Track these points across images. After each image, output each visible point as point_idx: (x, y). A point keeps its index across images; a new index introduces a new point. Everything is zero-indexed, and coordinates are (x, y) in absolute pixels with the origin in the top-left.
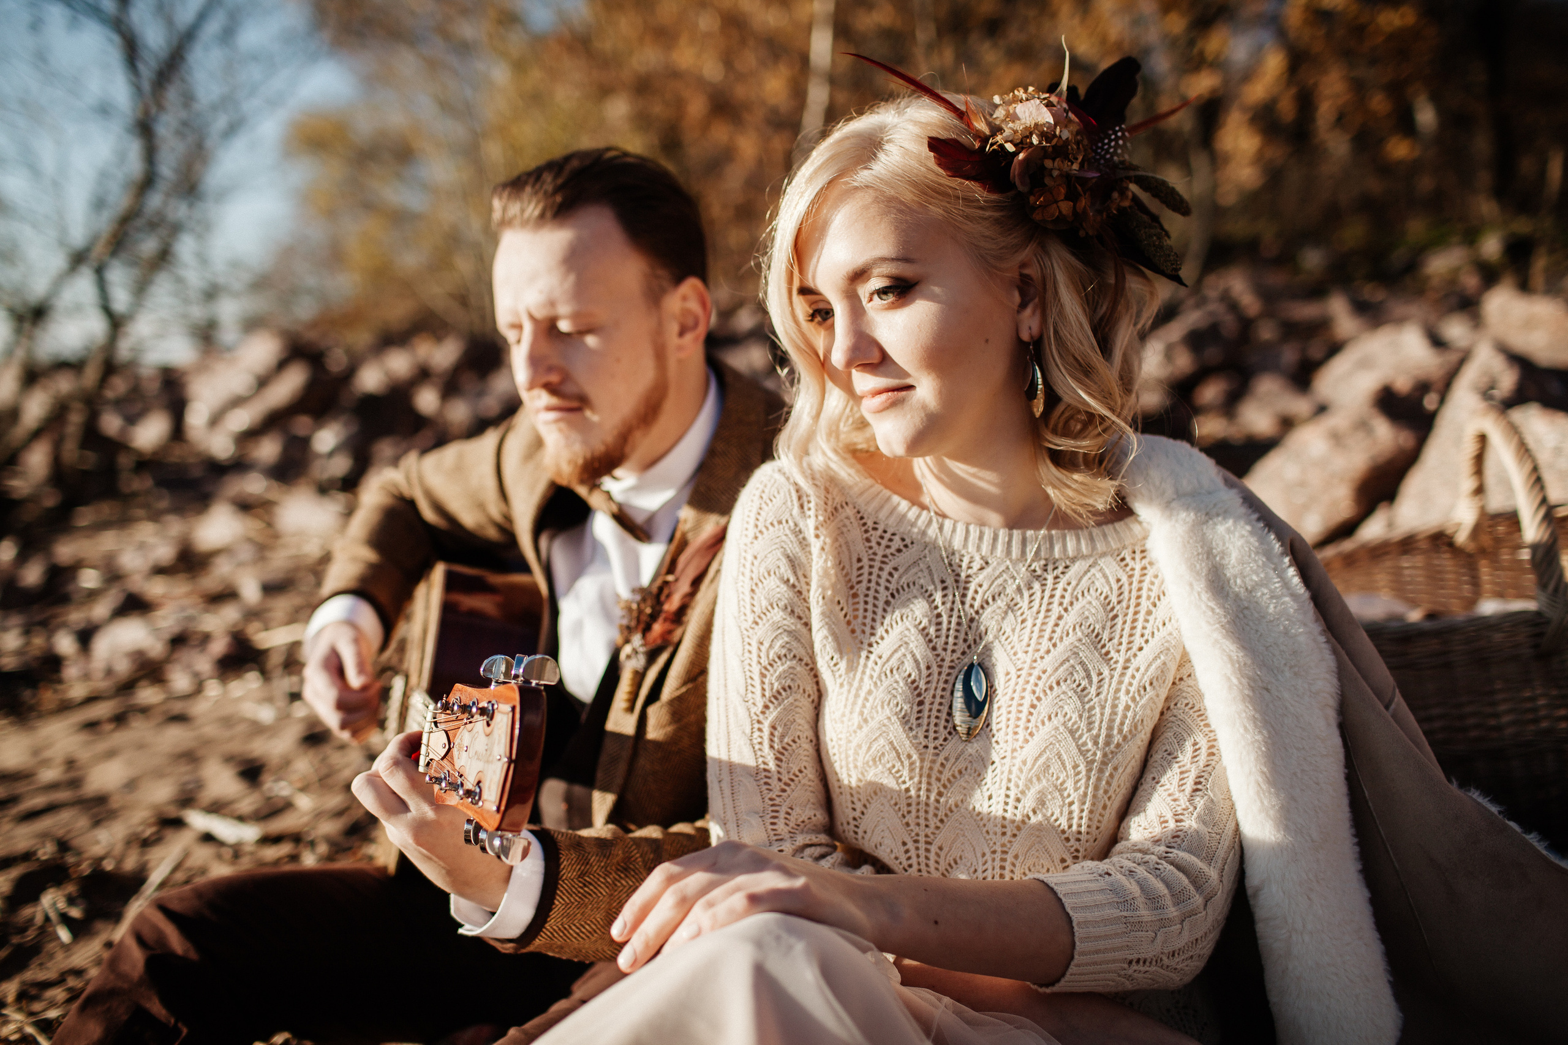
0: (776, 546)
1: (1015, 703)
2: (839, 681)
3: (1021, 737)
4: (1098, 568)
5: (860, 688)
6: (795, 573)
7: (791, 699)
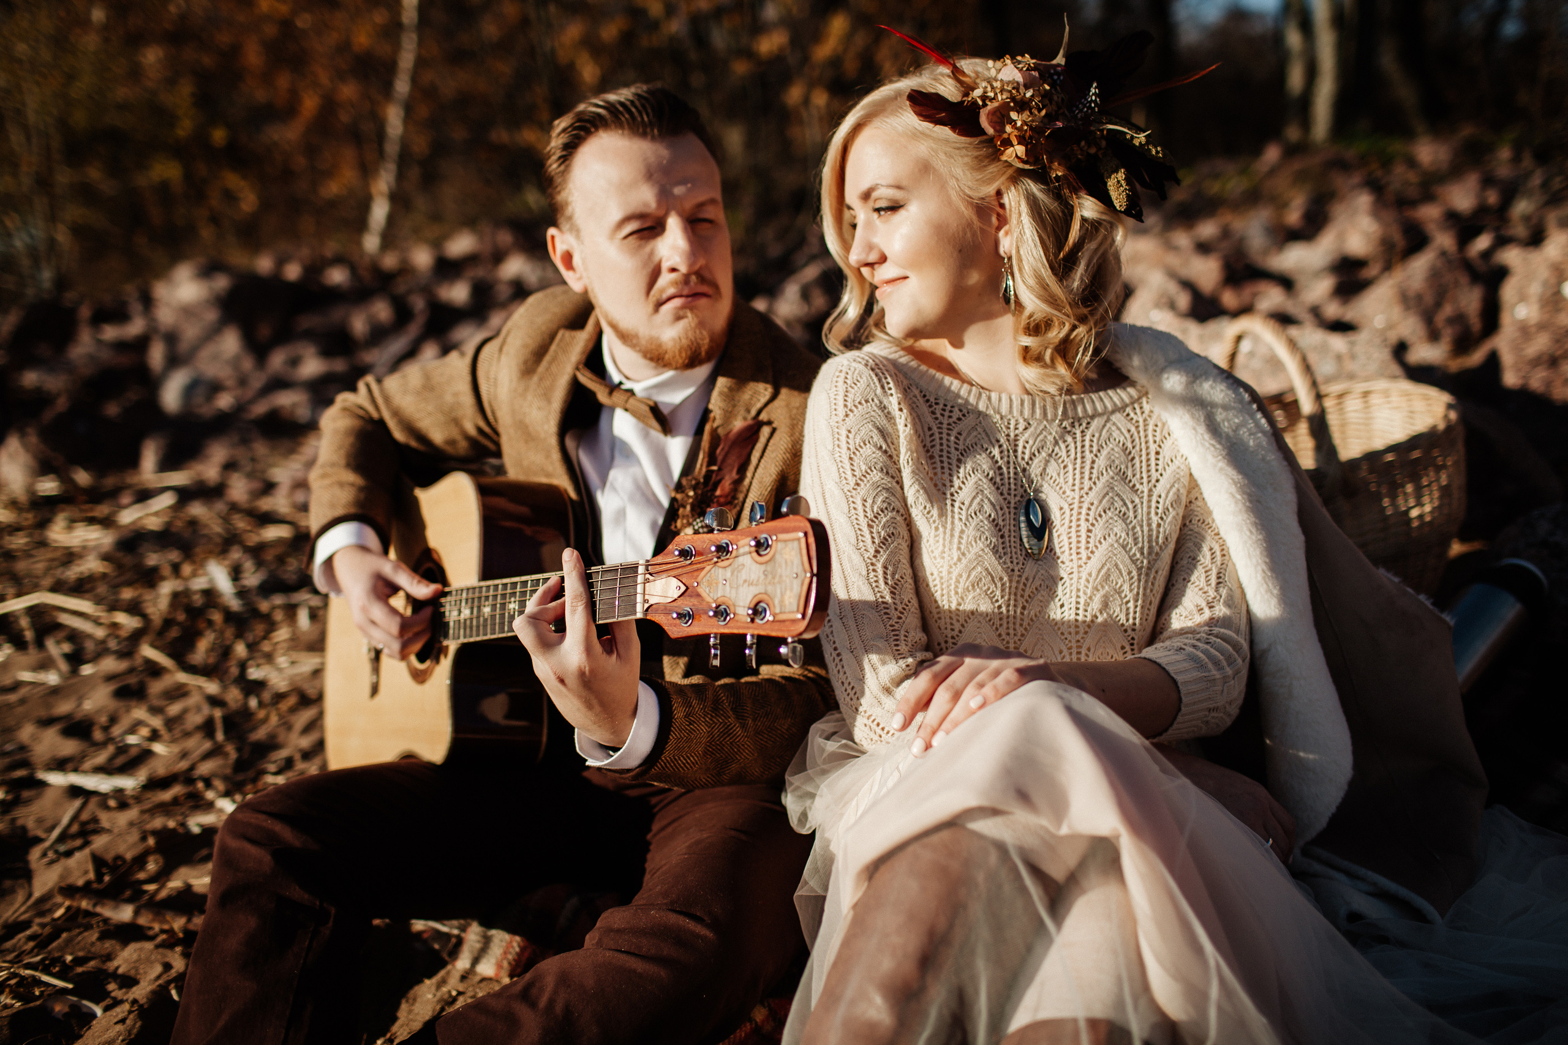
0: (868, 420)
1: (1073, 530)
2: (933, 526)
3: (1084, 555)
4: (1111, 422)
5: (952, 530)
6: (885, 441)
7: (895, 544)
